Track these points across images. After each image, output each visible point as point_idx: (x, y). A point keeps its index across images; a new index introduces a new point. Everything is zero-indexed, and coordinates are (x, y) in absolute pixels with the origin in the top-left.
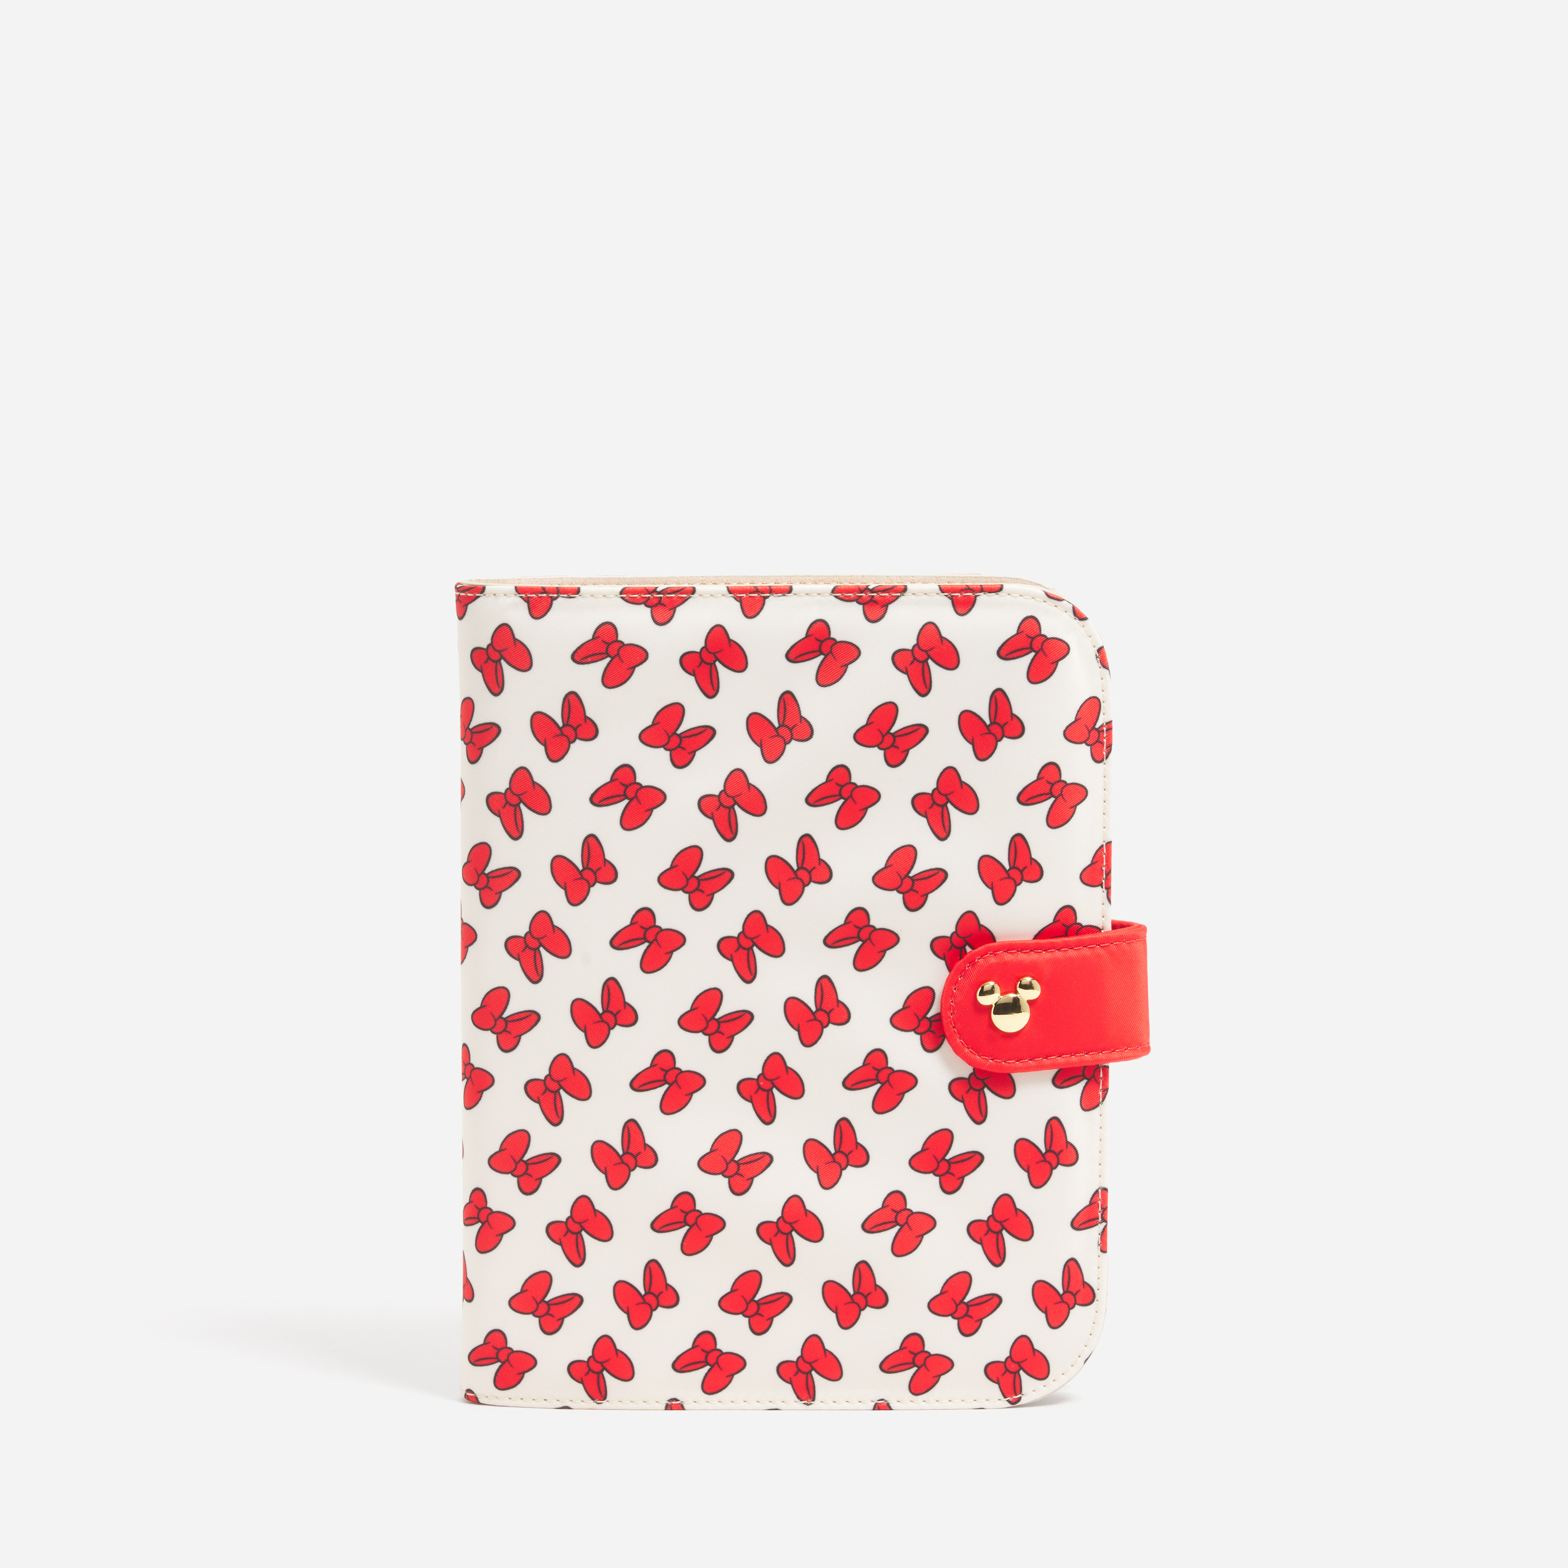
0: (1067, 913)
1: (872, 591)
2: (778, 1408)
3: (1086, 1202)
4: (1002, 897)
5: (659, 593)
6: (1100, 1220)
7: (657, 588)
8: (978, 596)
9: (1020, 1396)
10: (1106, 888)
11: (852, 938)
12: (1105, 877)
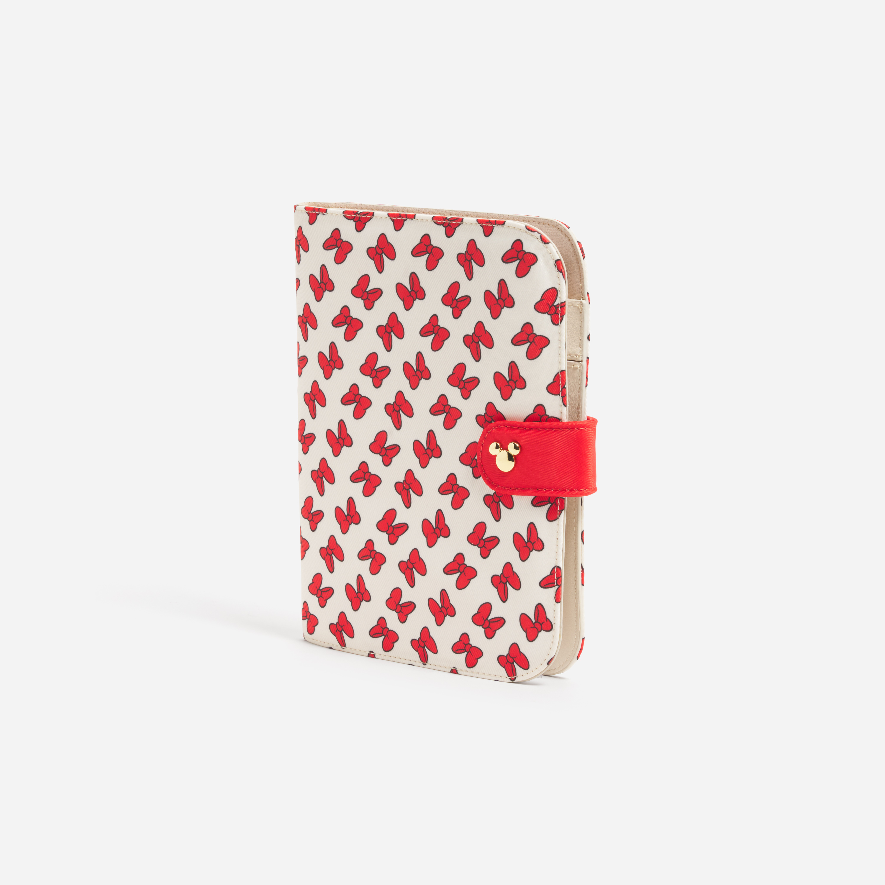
0: (540, 408)
1: (449, 220)
2: (413, 664)
3: (548, 573)
4: (506, 396)
5: (359, 214)
6: (555, 584)
7: (358, 212)
8: (494, 226)
9: (515, 677)
10: (562, 397)
11: (441, 411)
12: (561, 390)
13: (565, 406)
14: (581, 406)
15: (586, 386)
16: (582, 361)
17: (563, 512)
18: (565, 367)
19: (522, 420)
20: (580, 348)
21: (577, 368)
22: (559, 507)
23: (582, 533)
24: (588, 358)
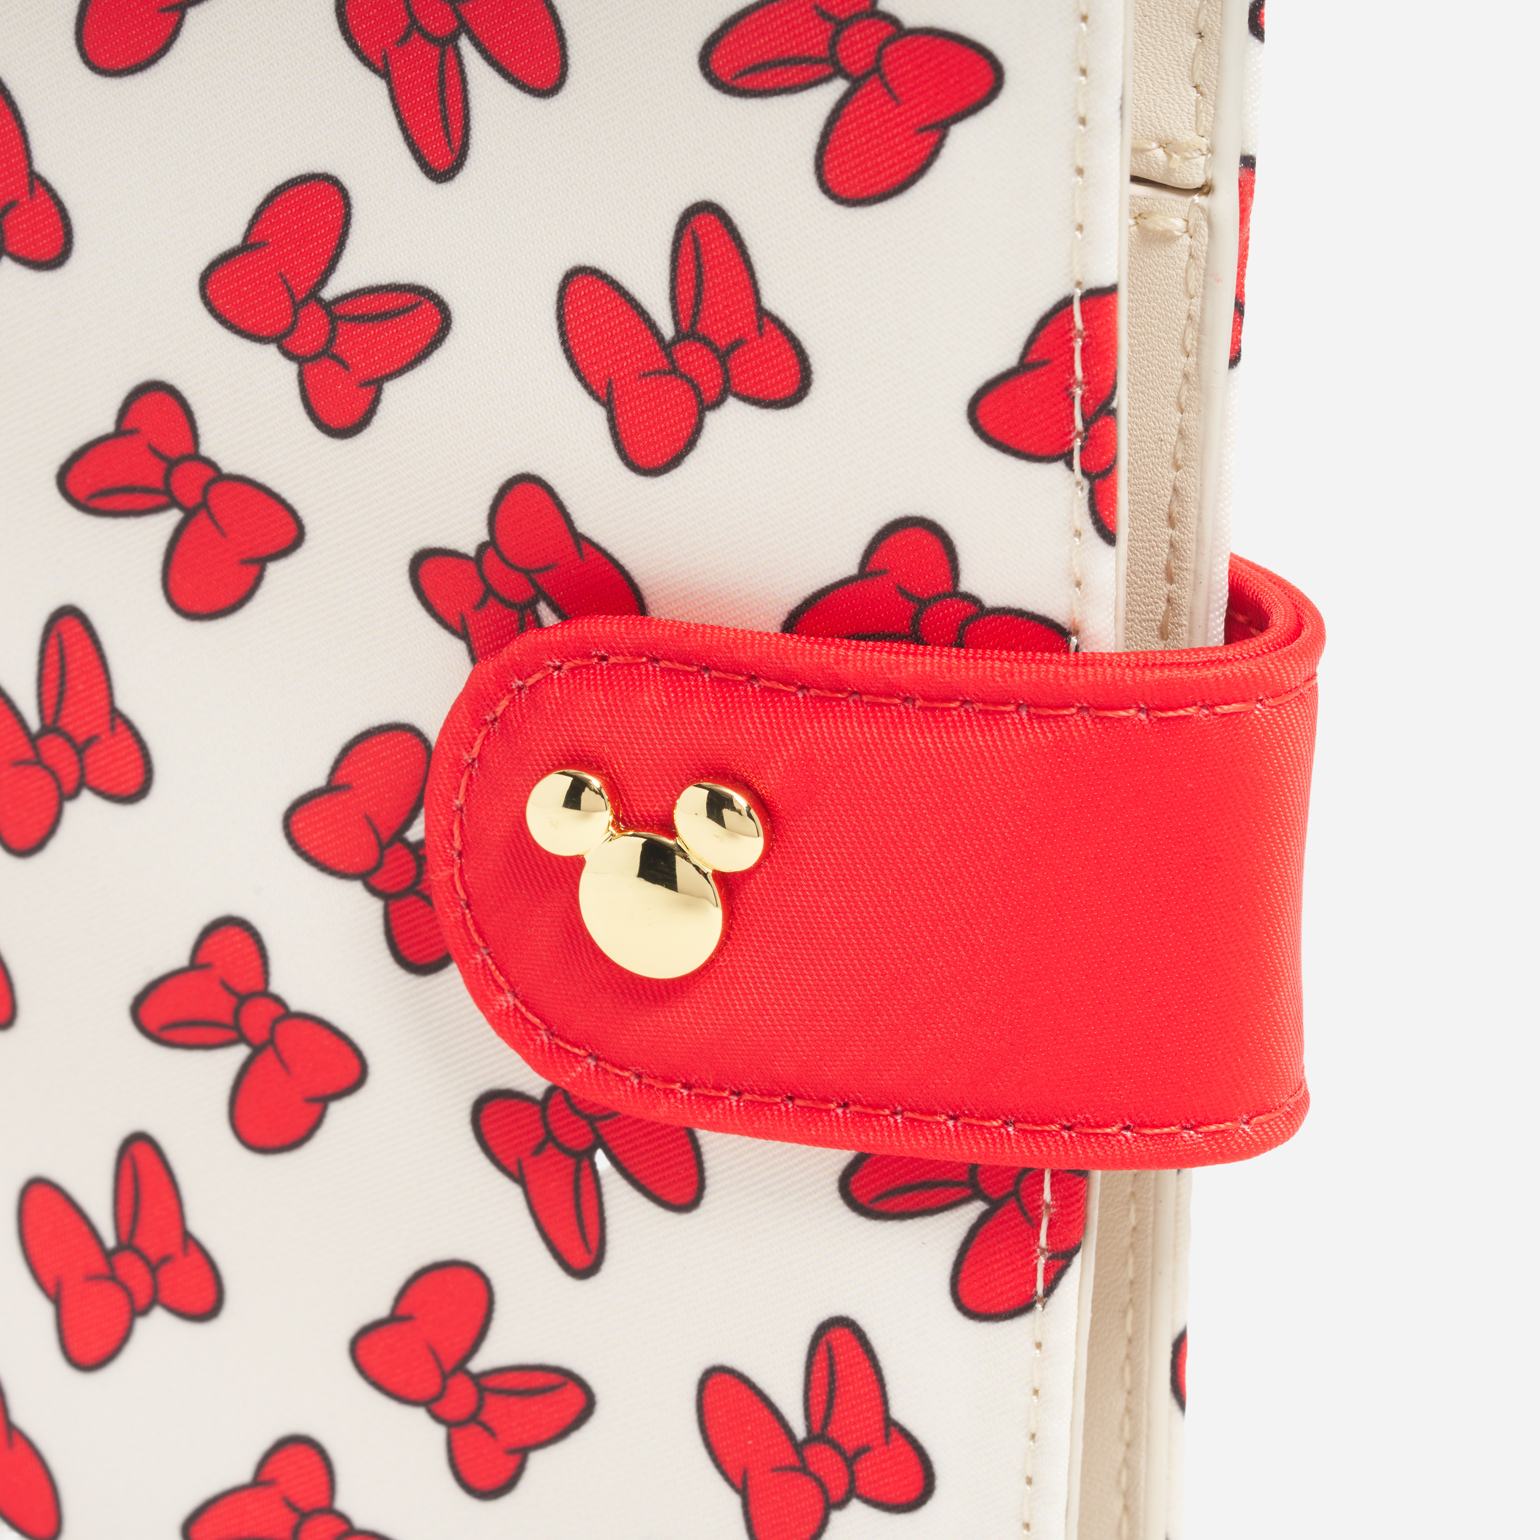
0: (913, 548)
4: (650, 445)
10: (1085, 473)
11: (148, 490)
12: (1079, 424)
13: (1108, 535)
14: (1200, 507)
15: (1234, 361)
16: (1205, 189)
17: (1077, 1260)
18: (1119, 267)
19: (772, 622)
20: (1194, 93)
21: (1167, 238)
22: (1050, 1227)
23: (1179, 1345)
24: (1248, 162)
